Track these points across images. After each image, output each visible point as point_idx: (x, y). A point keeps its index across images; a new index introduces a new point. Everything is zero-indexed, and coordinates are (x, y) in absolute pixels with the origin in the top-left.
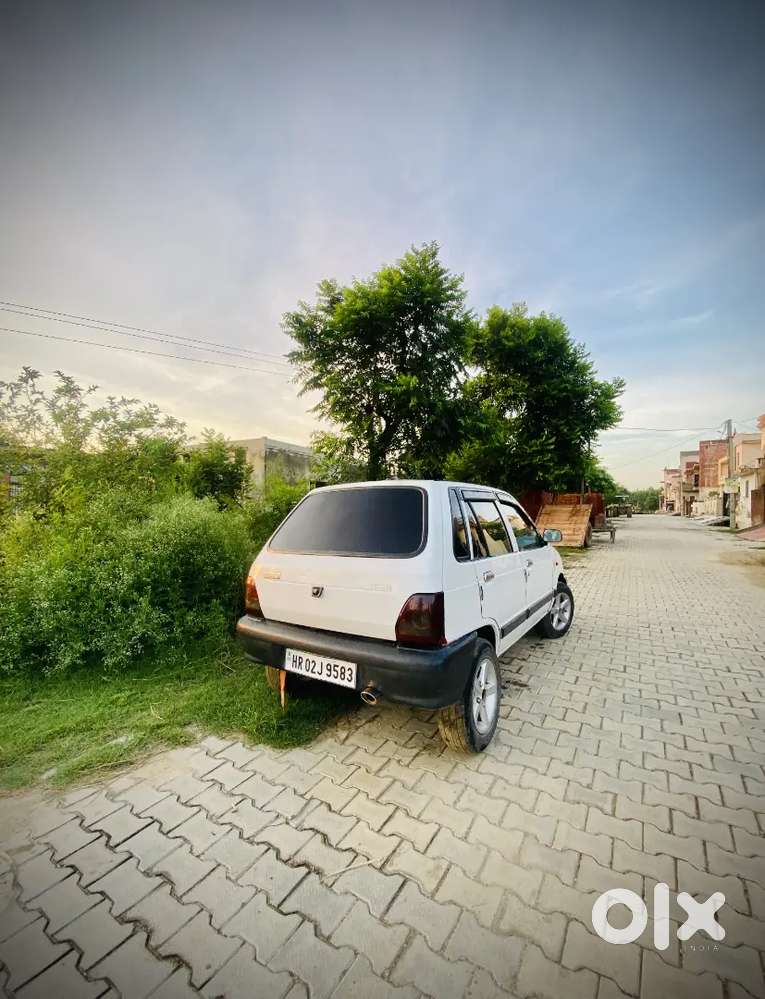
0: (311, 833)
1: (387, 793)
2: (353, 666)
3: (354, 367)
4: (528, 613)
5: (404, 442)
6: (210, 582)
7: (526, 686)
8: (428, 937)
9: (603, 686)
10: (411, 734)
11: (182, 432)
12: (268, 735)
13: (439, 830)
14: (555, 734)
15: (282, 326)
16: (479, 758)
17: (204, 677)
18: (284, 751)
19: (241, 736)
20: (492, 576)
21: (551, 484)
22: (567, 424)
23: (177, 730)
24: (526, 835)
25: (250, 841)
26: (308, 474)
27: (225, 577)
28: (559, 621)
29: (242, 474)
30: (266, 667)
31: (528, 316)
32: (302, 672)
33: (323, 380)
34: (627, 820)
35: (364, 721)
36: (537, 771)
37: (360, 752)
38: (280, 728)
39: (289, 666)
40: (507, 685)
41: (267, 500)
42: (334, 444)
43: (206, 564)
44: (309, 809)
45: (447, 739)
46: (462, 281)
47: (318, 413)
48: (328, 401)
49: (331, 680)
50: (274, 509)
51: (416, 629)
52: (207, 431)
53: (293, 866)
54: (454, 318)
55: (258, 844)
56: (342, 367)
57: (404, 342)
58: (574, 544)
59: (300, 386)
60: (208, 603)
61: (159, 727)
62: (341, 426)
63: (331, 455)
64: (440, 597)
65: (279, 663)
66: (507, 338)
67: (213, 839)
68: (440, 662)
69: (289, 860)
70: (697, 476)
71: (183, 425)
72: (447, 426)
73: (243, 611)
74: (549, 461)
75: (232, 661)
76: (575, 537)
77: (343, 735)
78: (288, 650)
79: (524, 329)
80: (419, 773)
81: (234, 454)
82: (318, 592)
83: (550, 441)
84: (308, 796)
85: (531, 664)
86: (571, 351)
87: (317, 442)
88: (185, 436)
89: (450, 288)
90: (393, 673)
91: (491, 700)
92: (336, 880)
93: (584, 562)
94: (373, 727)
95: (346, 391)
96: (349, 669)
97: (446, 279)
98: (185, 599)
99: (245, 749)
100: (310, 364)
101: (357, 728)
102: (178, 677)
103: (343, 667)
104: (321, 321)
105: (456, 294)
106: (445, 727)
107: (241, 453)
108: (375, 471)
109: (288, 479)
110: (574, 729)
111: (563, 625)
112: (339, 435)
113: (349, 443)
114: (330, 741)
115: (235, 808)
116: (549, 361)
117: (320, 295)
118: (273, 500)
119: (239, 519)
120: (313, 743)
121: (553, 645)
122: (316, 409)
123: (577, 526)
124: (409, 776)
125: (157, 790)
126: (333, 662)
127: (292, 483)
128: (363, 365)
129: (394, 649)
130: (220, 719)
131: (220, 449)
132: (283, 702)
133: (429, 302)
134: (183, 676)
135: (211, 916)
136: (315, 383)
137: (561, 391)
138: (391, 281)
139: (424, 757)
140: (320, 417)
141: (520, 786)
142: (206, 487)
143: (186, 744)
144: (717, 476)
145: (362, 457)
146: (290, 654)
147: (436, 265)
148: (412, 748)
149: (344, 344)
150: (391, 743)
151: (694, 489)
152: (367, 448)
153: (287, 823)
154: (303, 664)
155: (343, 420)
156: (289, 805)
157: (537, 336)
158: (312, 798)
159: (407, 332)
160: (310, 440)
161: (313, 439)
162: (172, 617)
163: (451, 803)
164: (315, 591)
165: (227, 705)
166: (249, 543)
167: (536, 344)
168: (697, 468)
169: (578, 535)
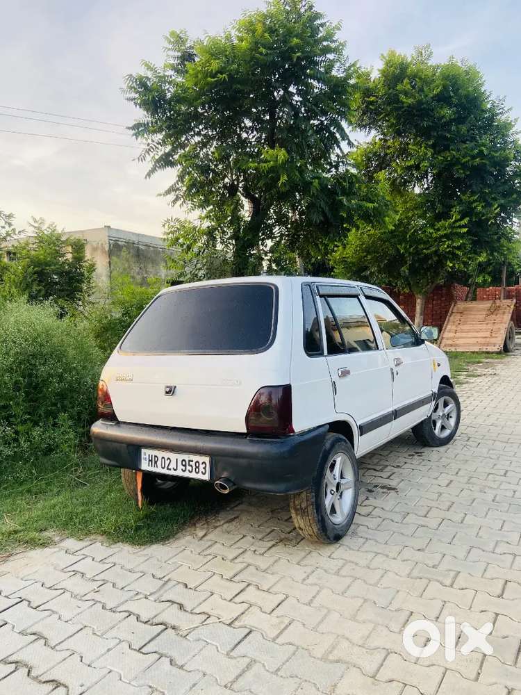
0: (169, 604)
1: (241, 574)
2: (207, 460)
3: (212, 138)
4: (396, 414)
5: (276, 230)
6: (57, 394)
7: (394, 489)
8: (266, 664)
9: (477, 488)
10: (269, 530)
11: (10, 225)
12: (126, 534)
13: (285, 599)
14: (412, 528)
15: (123, 91)
16: (332, 548)
17: (56, 490)
18: (143, 547)
19: (100, 538)
20: (348, 372)
21: (470, 276)
22: (483, 198)
23: (34, 534)
24: (365, 600)
25: (112, 610)
26: (163, 273)
27: (72, 389)
28: (443, 428)
29: (82, 274)
30: (122, 470)
31: (432, 62)
32: (159, 470)
33: (176, 157)
34: (463, 589)
35: (222, 522)
36: (387, 556)
37: (217, 545)
38: (138, 528)
39: (145, 466)
40: (374, 489)
41: (113, 303)
42: (192, 233)
43: (50, 375)
44: (166, 587)
45: (300, 528)
46: (339, 29)
47: (172, 196)
48: (183, 182)
49: (186, 474)
50: (123, 314)
51: (265, 420)
52: (35, 221)
53: (152, 625)
54: (334, 73)
55: (120, 612)
56: (197, 139)
57: (272, 106)
58: (490, 349)
59: (149, 165)
60: (55, 418)
61: (16, 532)
62: (198, 212)
63: (189, 248)
64: (287, 390)
65: (134, 463)
66: (406, 93)
67: (79, 610)
68: (285, 449)
69: (149, 621)
71: (10, 216)
72: (327, 209)
73: (95, 416)
74: (458, 248)
75: (85, 476)
76: (493, 340)
77: (201, 534)
78: (143, 451)
79: (427, 82)
80: (272, 560)
81: (70, 249)
82: (170, 391)
83: (462, 223)
84: (165, 579)
85: (405, 471)
86: (489, 106)
87: (172, 233)
88: (14, 230)
89: (325, 39)
90: (243, 461)
91: (348, 495)
92: (190, 632)
93: (499, 369)
94: (232, 526)
95: (205, 170)
96: (204, 463)
97: (322, 25)
98: (29, 414)
99: (104, 548)
100: (159, 137)
101: (215, 527)
102: (29, 491)
103: (197, 462)
104: (170, 83)
105: (333, 45)
106: (297, 514)
107: (79, 247)
108: (243, 265)
109: (139, 278)
110: (433, 523)
111: (447, 433)
112: (197, 223)
113: (210, 233)
114: (188, 538)
115: (97, 590)
116: (460, 120)
117: (169, 49)
118: (122, 303)
119: (83, 325)
120: (171, 540)
121: (433, 453)
122: (168, 192)
123: (496, 327)
124: (263, 562)
125: (22, 579)
126: (187, 457)
127: (144, 282)
128: (222, 137)
129: (244, 440)
130: (77, 525)
131: (52, 242)
132: (140, 503)
133: (298, 57)
134: (34, 490)
135: (82, 657)
136: (166, 161)
137: (474, 157)
138: (254, 32)
139: (280, 548)
140: (174, 202)
141: (369, 568)
142: (40, 291)
143: (44, 545)
145: (225, 248)
146: (146, 453)
147: (311, 8)
148: (269, 541)
149: (199, 110)
150: (249, 538)
152: (231, 238)
153: (146, 598)
154: (159, 463)
155: (202, 206)
156: (148, 585)
157: (445, 87)
158: (169, 580)
159: (275, 94)
160: (163, 230)
161: (166, 229)
162: (17, 432)
163: (300, 581)
164: (168, 390)
165: (83, 512)
166: (96, 352)
167: (443, 99)
169: (496, 337)
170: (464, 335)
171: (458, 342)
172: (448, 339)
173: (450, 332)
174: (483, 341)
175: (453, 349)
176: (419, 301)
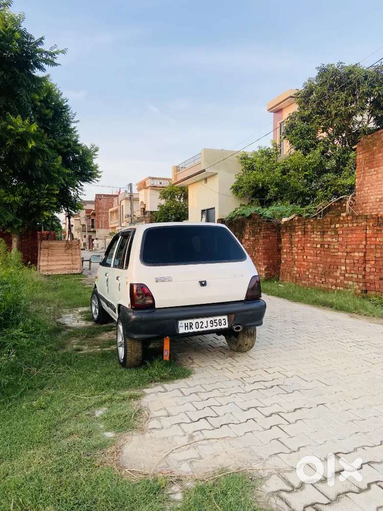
2: (226, 317)
32: (194, 330)
39: (182, 330)
45: (247, 344)
49: (214, 328)
58: (75, 272)
70: (93, 220)
76: (75, 266)
78: (180, 322)
82: (203, 284)
96: (224, 319)
103: (219, 320)
123: (74, 257)
144: (108, 220)
146: (182, 323)
151: (92, 230)
154: (194, 326)
168: (94, 214)
169: (76, 264)
170: (54, 263)
171: (51, 268)
172: (44, 266)
173: (43, 261)
174: (68, 267)
175: (50, 273)
176: (15, 239)
